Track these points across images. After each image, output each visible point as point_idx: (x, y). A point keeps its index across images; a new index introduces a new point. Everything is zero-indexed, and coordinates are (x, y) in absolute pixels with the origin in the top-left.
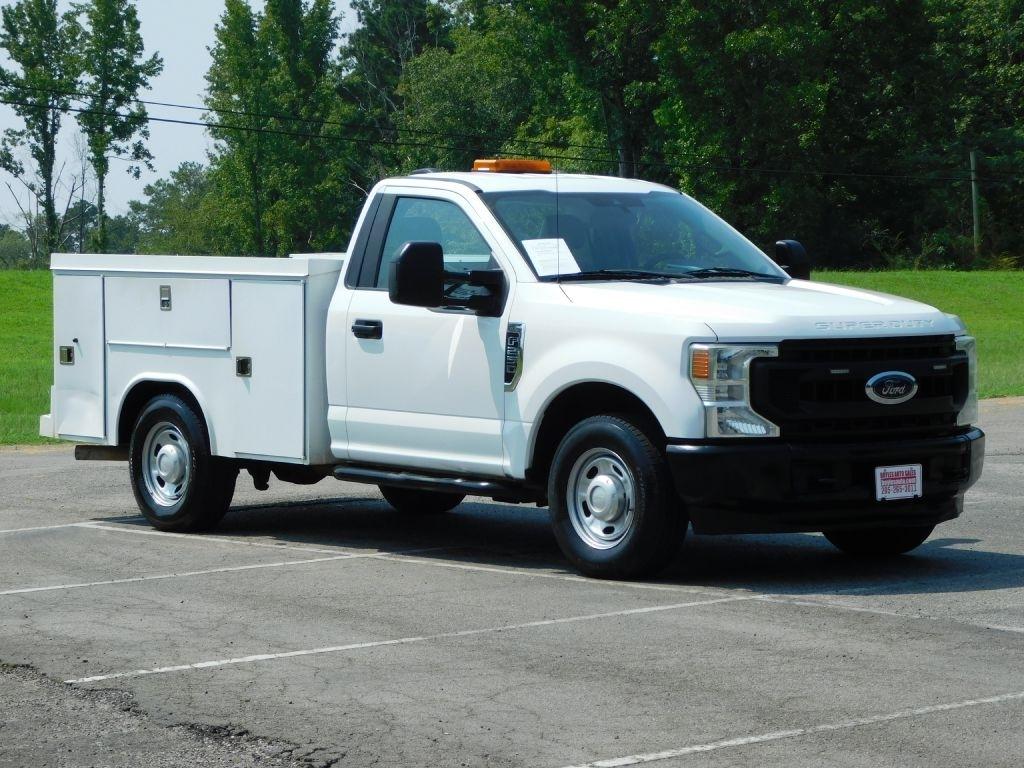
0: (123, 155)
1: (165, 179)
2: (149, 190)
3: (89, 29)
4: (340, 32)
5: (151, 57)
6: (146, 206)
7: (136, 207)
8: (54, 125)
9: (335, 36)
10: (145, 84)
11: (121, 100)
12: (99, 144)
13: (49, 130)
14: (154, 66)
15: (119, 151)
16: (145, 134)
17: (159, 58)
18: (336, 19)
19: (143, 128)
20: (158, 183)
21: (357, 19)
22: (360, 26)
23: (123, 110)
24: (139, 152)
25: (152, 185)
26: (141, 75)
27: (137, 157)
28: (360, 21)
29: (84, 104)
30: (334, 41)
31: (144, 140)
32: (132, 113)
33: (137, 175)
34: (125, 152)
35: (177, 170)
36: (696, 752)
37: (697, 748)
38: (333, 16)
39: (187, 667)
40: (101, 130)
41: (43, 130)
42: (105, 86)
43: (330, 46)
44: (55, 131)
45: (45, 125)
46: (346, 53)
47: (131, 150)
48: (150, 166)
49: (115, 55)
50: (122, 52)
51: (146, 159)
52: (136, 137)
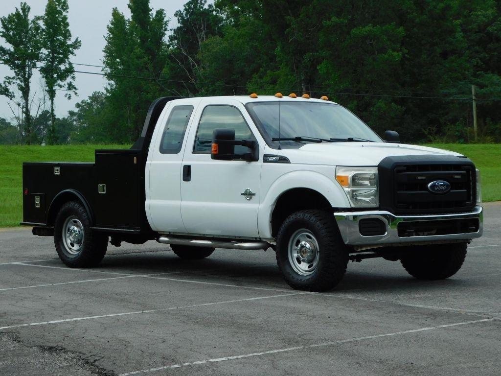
0: (63, 88)
1: (86, 100)
2: (78, 105)
3: (44, 27)
4: (169, 28)
5: (75, 40)
6: (76, 113)
7: (72, 113)
8: (29, 74)
9: (166, 30)
10: (72, 53)
11: (61, 61)
12: (50, 83)
13: (27, 76)
14: (77, 45)
15: (61, 86)
16: (73, 78)
17: (79, 40)
18: (167, 21)
19: (72, 75)
20: (82, 102)
21: (177, 22)
22: (179, 25)
23: (62, 67)
24: (71, 87)
25: (80, 103)
26: (71, 49)
27: (69, 89)
28: (179, 23)
29: (41, 64)
30: (166, 32)
31: (72, 81)
32: (66, 68)
33: (69, 98)
34: (63, 87)
35: (91, 96)
38: (165, 20)
40: (52, 76)
41: (24, 76)
42: (53, 55)
43: (163, 35)
44: (29, 77)
45: (25, 74)
46: (171, 38)
47: (67, 86)
48: (76, 94)
49: (58, 39)
50: (61, 38)
51: (74, 90)
52: (69, 80)
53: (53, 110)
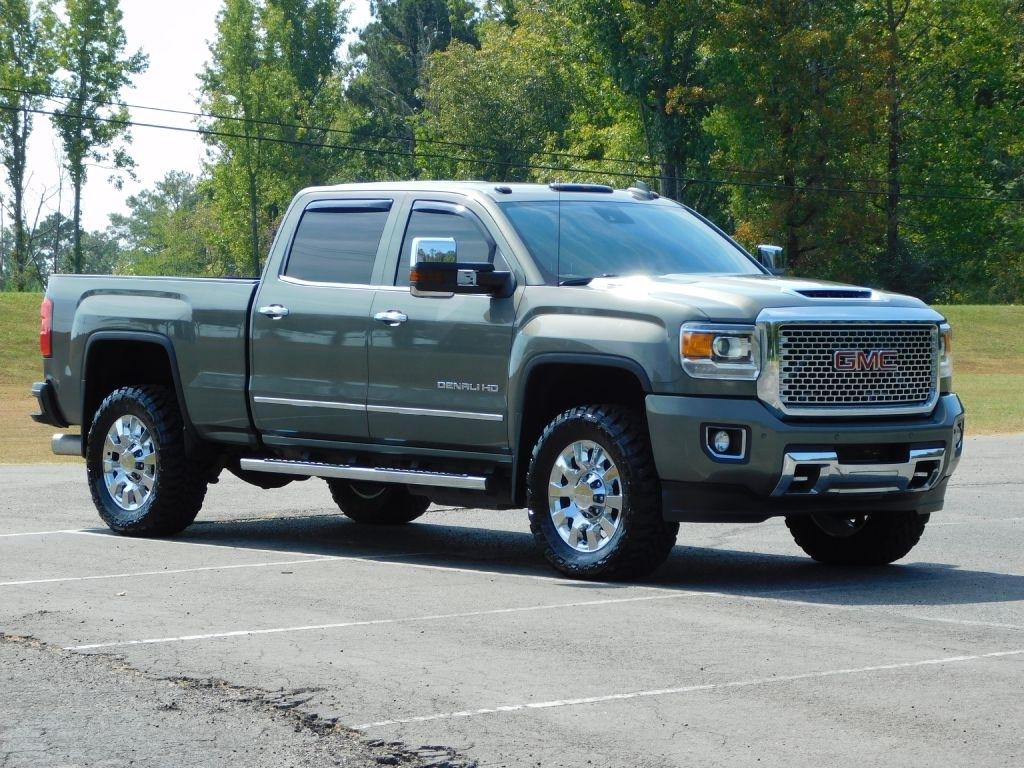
0: (102, 162)
1: (150, 191)
2: (133, 201)
3: (66, 20)
4: (350, 28)
5: (135, 52)
6: (128, 220)
7: (117, 220)
8: (25, 128)
9: (343, 31)
10: (128, 82)
11: (100, 100)
12: (76, 149)
13: (20, 133)
14: (136, 64)
15: (98, 158)
16: (128, 138)
17: (144, 54)
18: (344, 12)
19: (126, 133)
20: (142, 194)
21: (369, 13)
22: (373, 20)
23: (104, 113)
24: (121, 160)
25: (136, 196)
26: (124, 73)
27: (119, 164)
28: (372, 15)
29: (60, 104)
30: (342, 36)
31: (126, 144)
32: (114, 116)
33: (119, 185)
34: (104, 159)
35: (163, 181)
36: (616, 699)
37: (619, 696)
38: (342, 8)
39: (175, 639)
40: (78, 134)
41: (13, 134)
42: (83, 84)
43: (337, 41)
44: (26, 134)
45: (16, 127)
46: (355, 51)
47: (113, 157)
48: (134, 176)
49: (94, 50)
50: (102, 46)
51: (128, 167)
52: (117, 142)
53: (77, 211)
